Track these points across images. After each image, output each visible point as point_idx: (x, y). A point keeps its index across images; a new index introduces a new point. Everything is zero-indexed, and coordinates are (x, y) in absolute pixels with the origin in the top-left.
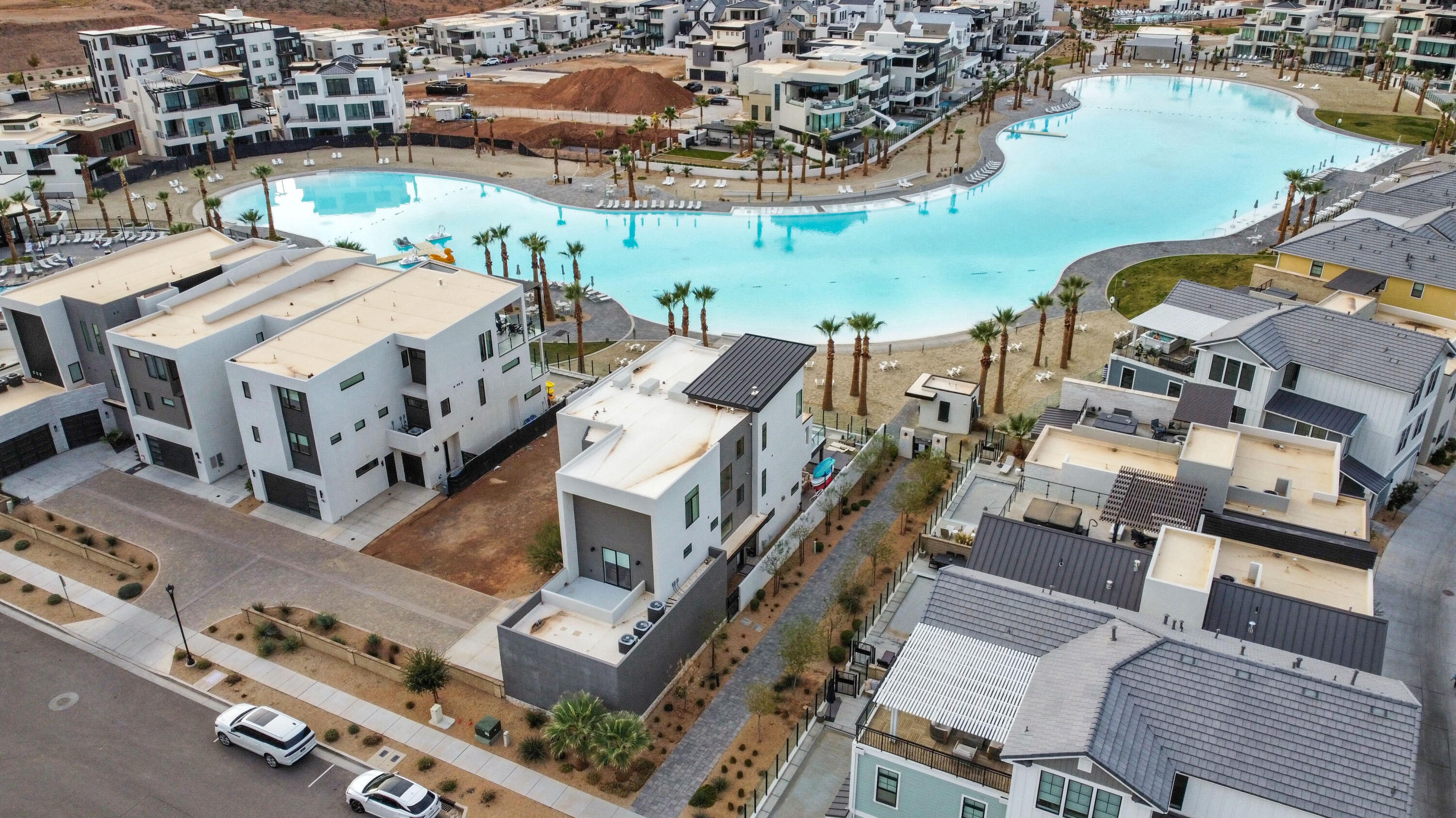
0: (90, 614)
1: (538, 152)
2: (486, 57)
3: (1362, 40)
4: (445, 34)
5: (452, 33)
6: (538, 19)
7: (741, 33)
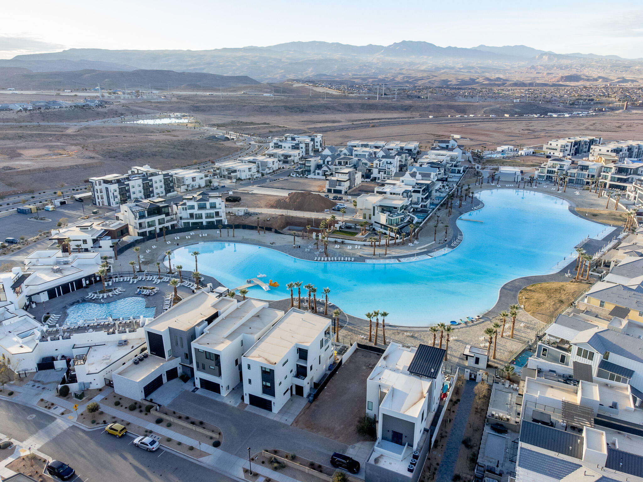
0: (206, 454)
1: (281, 232)
3: (589, 175)
4: (225, 170)
5: (228, 170)
6: (260, 162)
7: (347, 175)
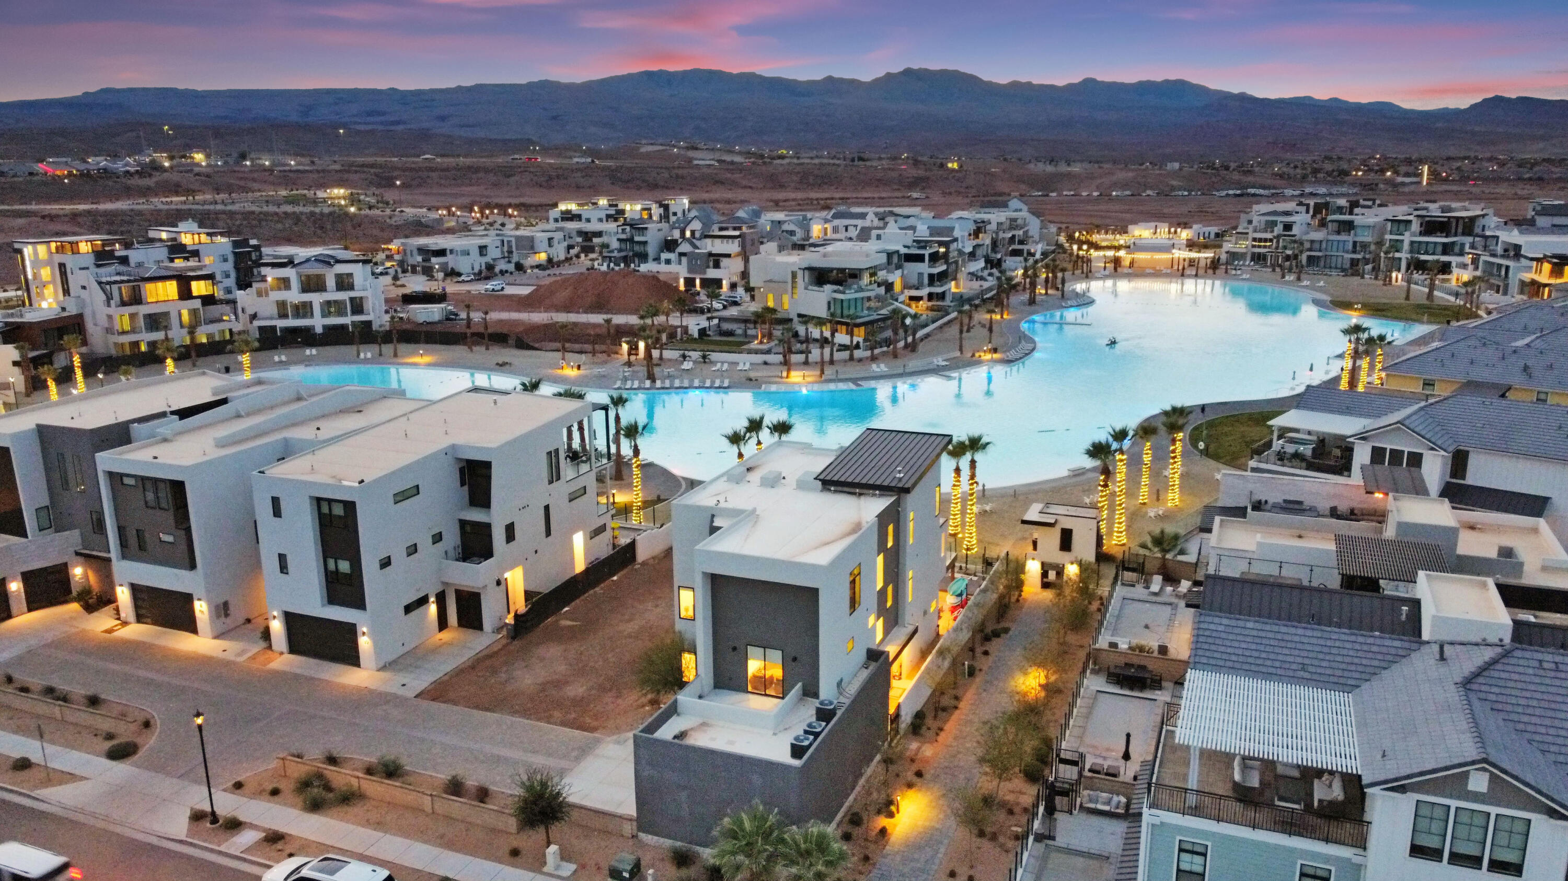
0: (71, 777)
1: (537, 345)
2: (459, 275)
3: (1355, 243)
4: (415, 252)
5: (422, 250)
6: (513, 240)
7: (737, 241)
